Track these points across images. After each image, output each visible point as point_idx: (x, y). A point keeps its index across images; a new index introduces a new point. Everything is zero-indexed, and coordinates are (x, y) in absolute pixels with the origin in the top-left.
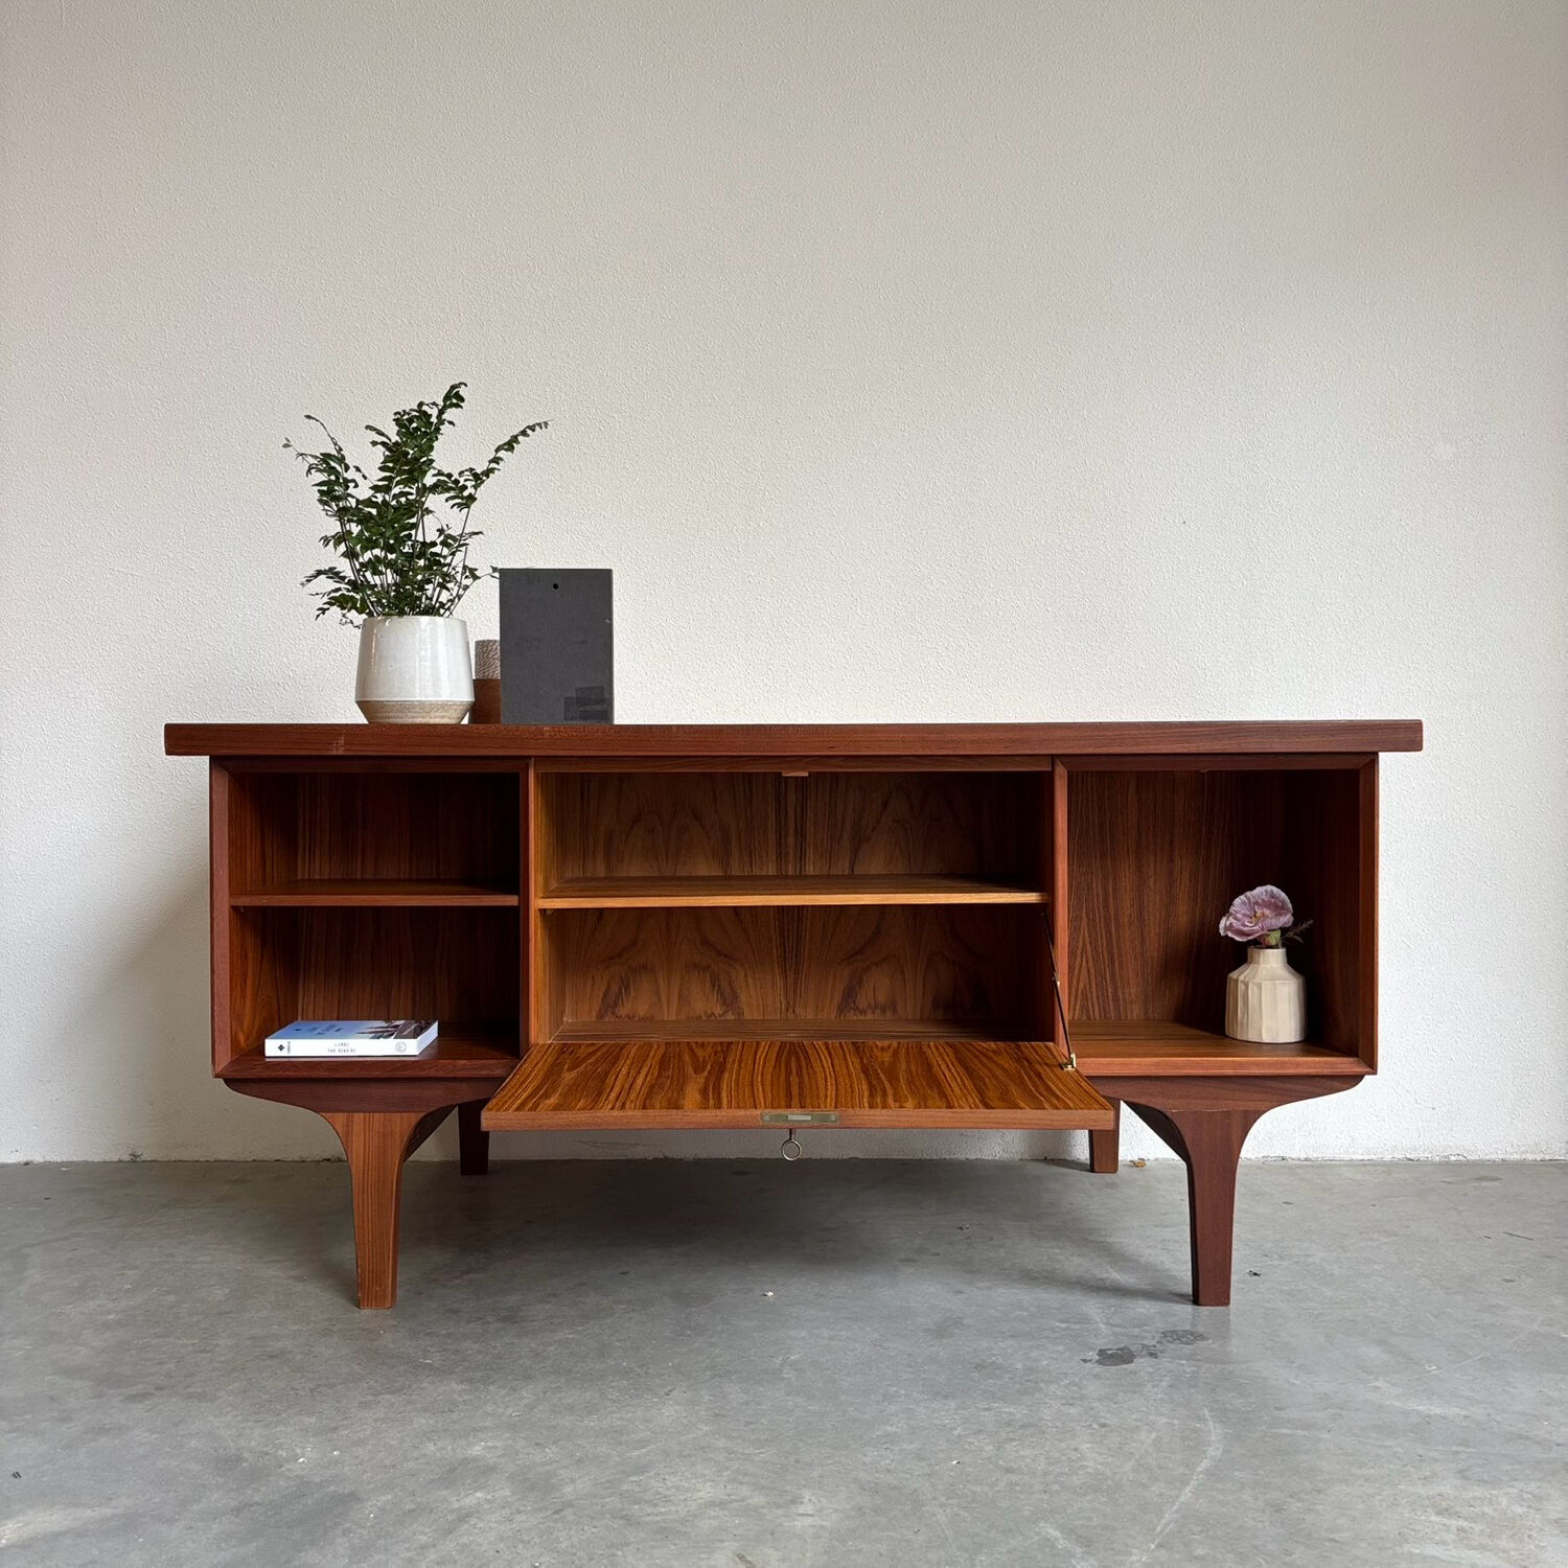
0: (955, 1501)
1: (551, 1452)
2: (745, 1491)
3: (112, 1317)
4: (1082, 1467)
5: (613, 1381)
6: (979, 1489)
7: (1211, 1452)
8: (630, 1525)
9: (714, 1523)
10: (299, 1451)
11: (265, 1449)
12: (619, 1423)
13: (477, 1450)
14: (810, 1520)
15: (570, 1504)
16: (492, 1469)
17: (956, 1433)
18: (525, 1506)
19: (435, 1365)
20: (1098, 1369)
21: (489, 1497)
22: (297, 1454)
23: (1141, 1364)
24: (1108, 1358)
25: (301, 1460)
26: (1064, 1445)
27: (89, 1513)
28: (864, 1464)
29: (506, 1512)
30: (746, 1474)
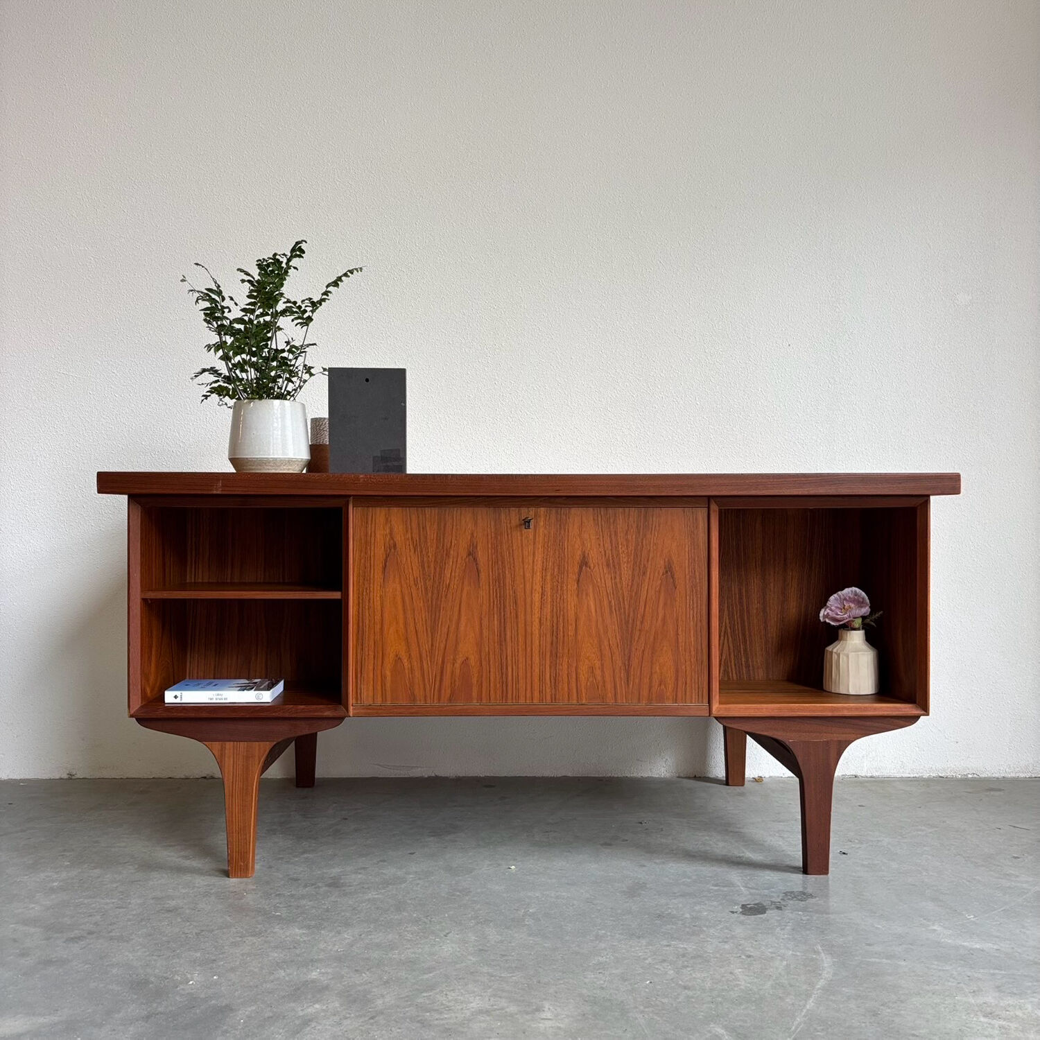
0: (651, 1009)
1: (366, 976)
2: (503, 1003)
3: (55, 884)
4: (737, 985)
5: (407, 927)
6: (665, 1001)
7: (825, 974)
8: (424, 1026)
9: (483, 1025)
10: (189, 976)
11: (165, 975)
12: (413, 955)
13: (314, 975)
14: (548, 1023)
15: (381, 1013)
16: (327, 988)
17: (647, 962)
18: (349, 1014)
19: (283, 916)
20: (742, 918)
21: (324, 1008)
22: (187, 978)
23: (771, 914)
24: (749, 910)
25: (191, 983)
26: (723, 970)
27: (41, 1020)
28: (585, 983)
29: (336, 1018)
30: (503, 991)
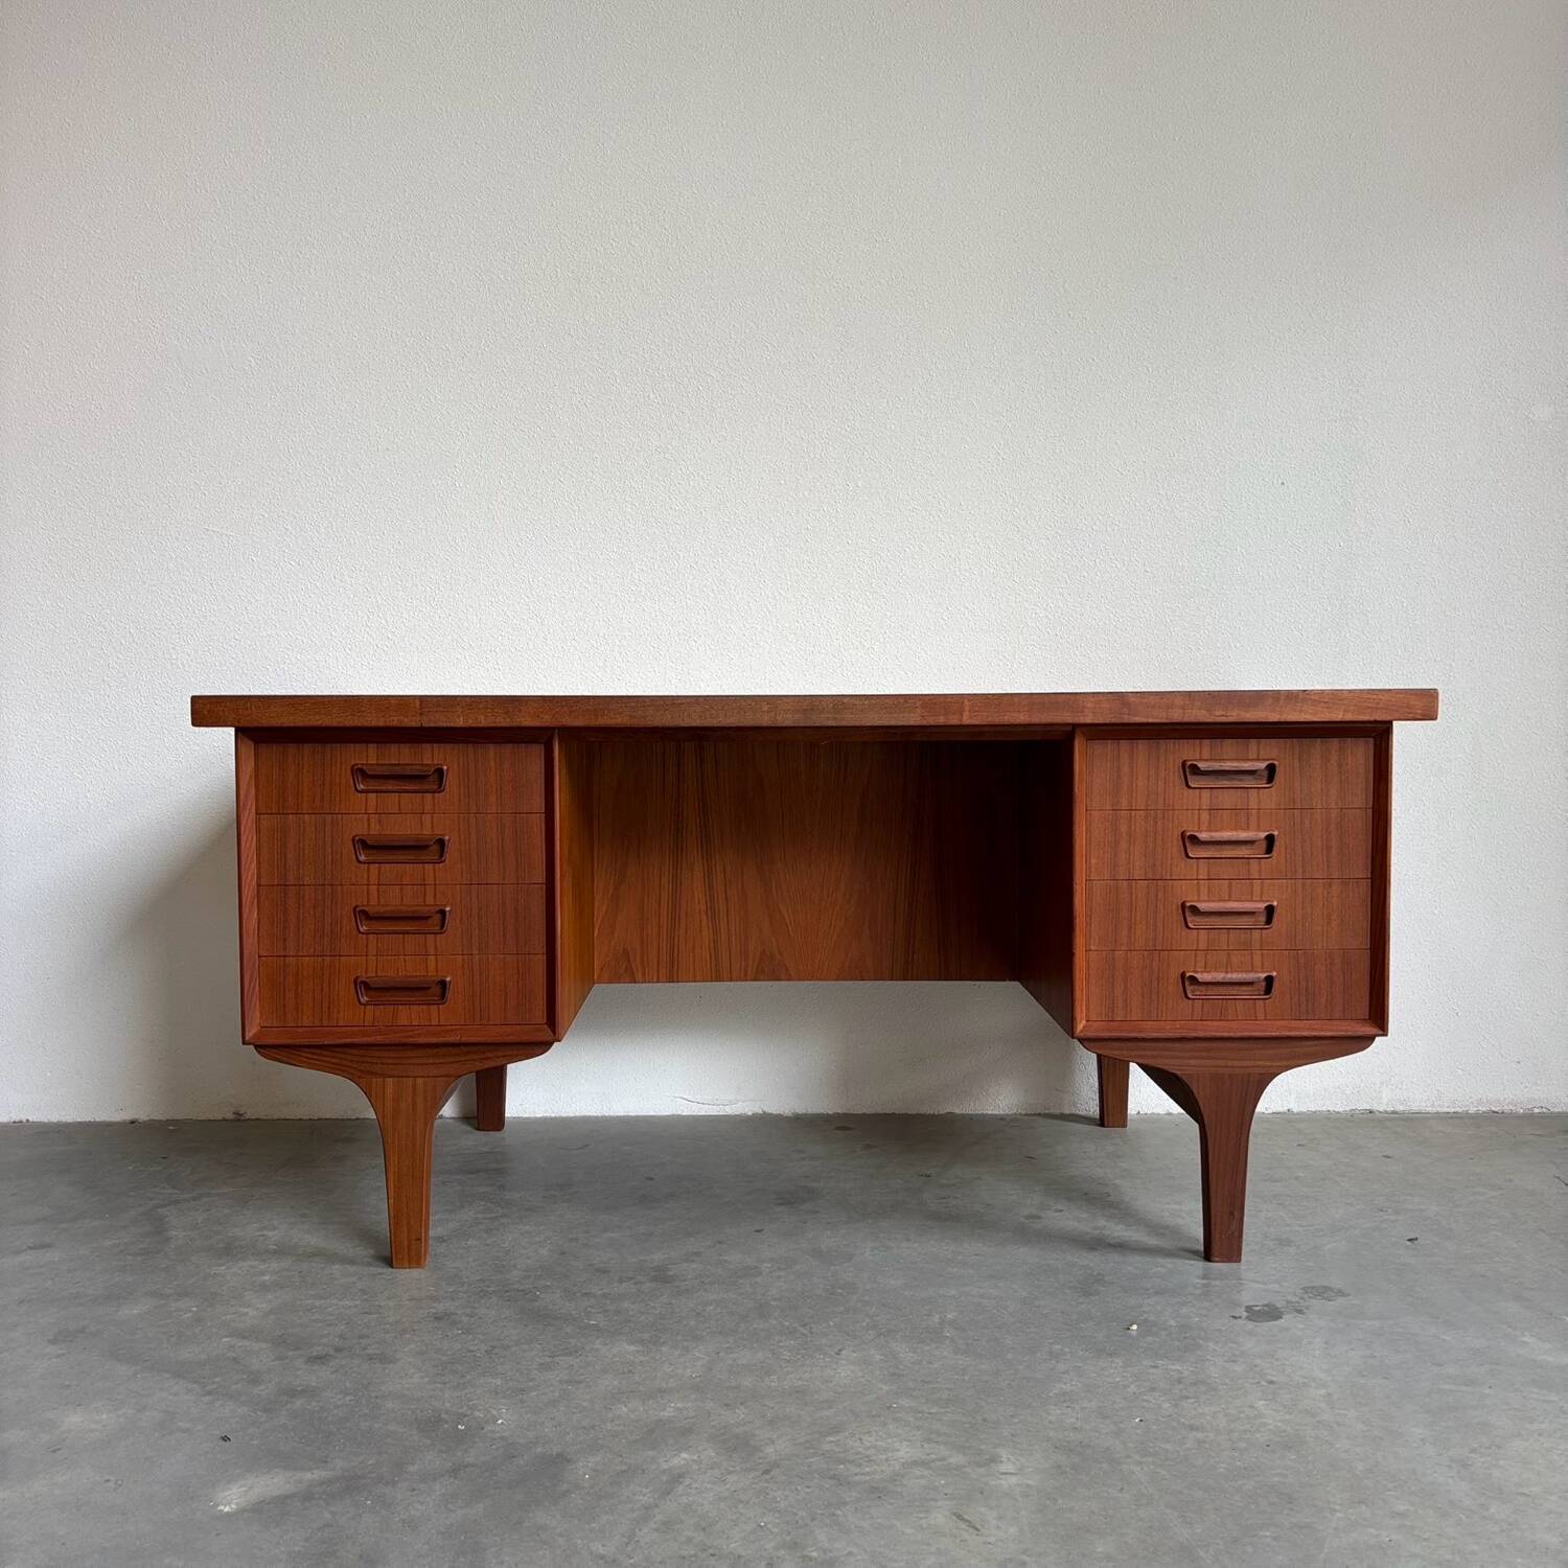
0: (1150, 1459)
1: (741, 1413)
2: (943, 1451)
3: (267, 1278)
4: (1265, 1424)
5: (780, 1341)
6: (1168, 1446)
8: (841, 1484)
9: (922, 1482)
10: (494, 1412)
11: (461, 1411)
12: (800, 1383)
13: (668, 1411)
14: (1014, 1480)
15: (776, 1465)
16: (690, 1430)
17: (1130, 1390)
18: (733, 1467)
19: (601, 1325)
20: (1250, 1325)
21: (695, 1458)
22: (493, 1416)
23: (1289, 1321)
24: (1258, 1314)
25: (500, 1422)
27: (308, 1476)
28: (1050, 1422)
29: (716, 1472)
30: (938, 1433)
